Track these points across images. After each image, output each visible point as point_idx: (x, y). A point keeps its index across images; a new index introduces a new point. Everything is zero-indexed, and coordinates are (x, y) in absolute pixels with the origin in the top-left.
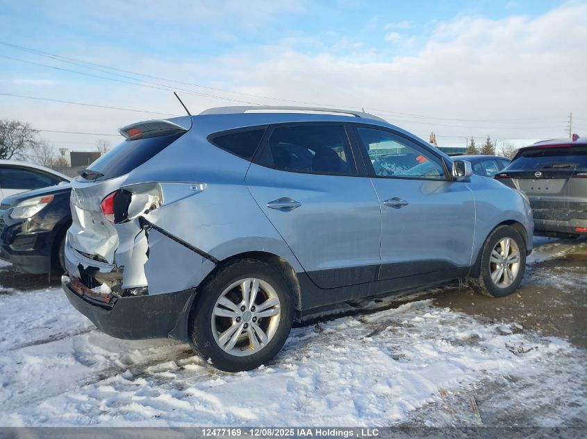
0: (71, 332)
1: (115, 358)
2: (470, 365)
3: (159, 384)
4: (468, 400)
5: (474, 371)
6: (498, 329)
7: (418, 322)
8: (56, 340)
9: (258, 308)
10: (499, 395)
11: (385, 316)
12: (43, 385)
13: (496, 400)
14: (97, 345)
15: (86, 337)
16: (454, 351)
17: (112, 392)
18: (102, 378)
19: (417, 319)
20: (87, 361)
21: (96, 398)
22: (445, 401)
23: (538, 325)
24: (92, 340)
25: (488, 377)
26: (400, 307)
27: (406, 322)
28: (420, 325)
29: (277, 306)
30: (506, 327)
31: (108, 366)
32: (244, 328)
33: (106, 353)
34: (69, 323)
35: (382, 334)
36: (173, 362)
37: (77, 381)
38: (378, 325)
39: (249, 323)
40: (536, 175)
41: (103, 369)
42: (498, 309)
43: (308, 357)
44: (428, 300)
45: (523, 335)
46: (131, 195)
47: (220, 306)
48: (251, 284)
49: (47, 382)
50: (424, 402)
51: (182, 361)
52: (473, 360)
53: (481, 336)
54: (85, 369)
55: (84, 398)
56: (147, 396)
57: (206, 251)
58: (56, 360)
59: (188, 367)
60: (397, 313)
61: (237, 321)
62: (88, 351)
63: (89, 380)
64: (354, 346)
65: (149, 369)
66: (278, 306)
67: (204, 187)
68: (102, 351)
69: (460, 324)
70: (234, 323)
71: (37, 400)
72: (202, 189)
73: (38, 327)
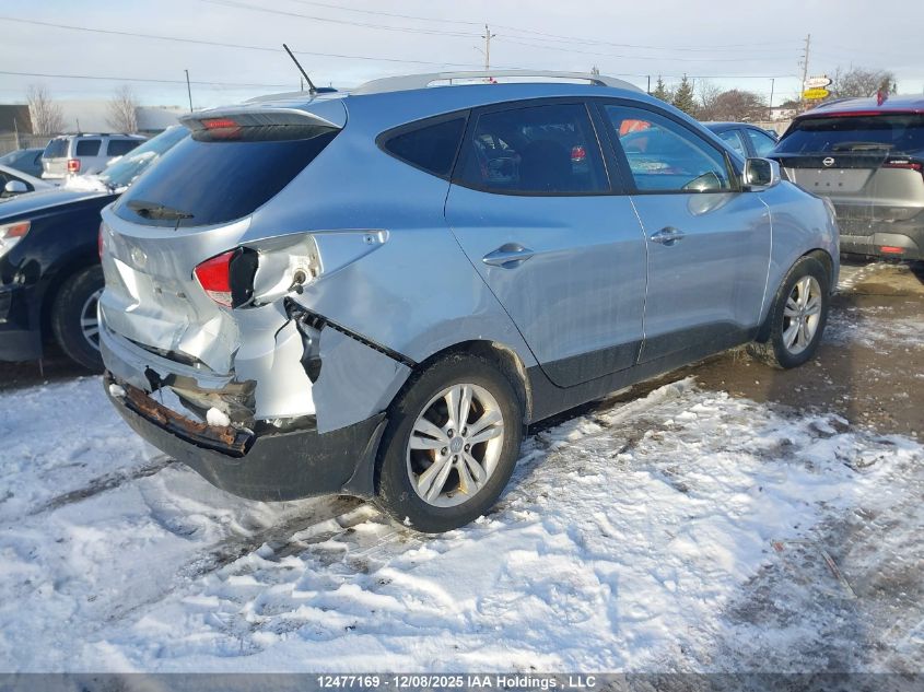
0: (124, 471)
1: (228, 520)
2: (798, 496)
3: (325, 563)
4: (819, 559)
5: (807, 504)
6: (813, 427)
7: (689, 421)
8: (104, 488)
9: (471, 430)
10: (860, 545)
11: (634, 412)
12: (126, 581)
13: (860, 554)
14: (187, 497)
15: (158, 480)
16: (764, 471)
17: (254, 586)
18: (223, 560)
19: (686, 415)
20: (180, 528)
21: (230, 599)
22: (788, 563)
23: (866, 415)
24: (171, 485)
25: (833, 514)
26: (651, 395)
27: (671, 422)
28: (693, 426)
29: (497, 423)
30: (823, 422)
31: (223, 536)
32: (454, 462)
33: (207, 509)
34: (115, 454)
35: (642, 445)
36: (333, 520)
37: (181, 568)
38: (630, 429)
39: (459, 454)
40: (825, 162)
41: (216, 542)
42: (799, 390)
43: (545, 496)
44: (688, 380)
45: (853, 436)
46: (257, 255)
47: (418, 434)
48: (462, 392)
49: (130, 574)
50: (758, 566)
51: (345, 517)
52: (801, 487)
53: (793, 441)
54: (185, 545)
55: (212, 602)
56: (317, 589)
57: (396, 349)
58: (129, 531)
59: (359, 528)
60: (649, 406)
61: (443, 454)
62: (173, 507)
63: (202, 565)
64: (609, 470)
65: (297, 538)
66: (499, 423)
67: (385, 237)
68: (199, 507)
69: (752, 421)
70: (438, 457)
71: (127, 612)
72: (382, 240)
73: (61, 466)
